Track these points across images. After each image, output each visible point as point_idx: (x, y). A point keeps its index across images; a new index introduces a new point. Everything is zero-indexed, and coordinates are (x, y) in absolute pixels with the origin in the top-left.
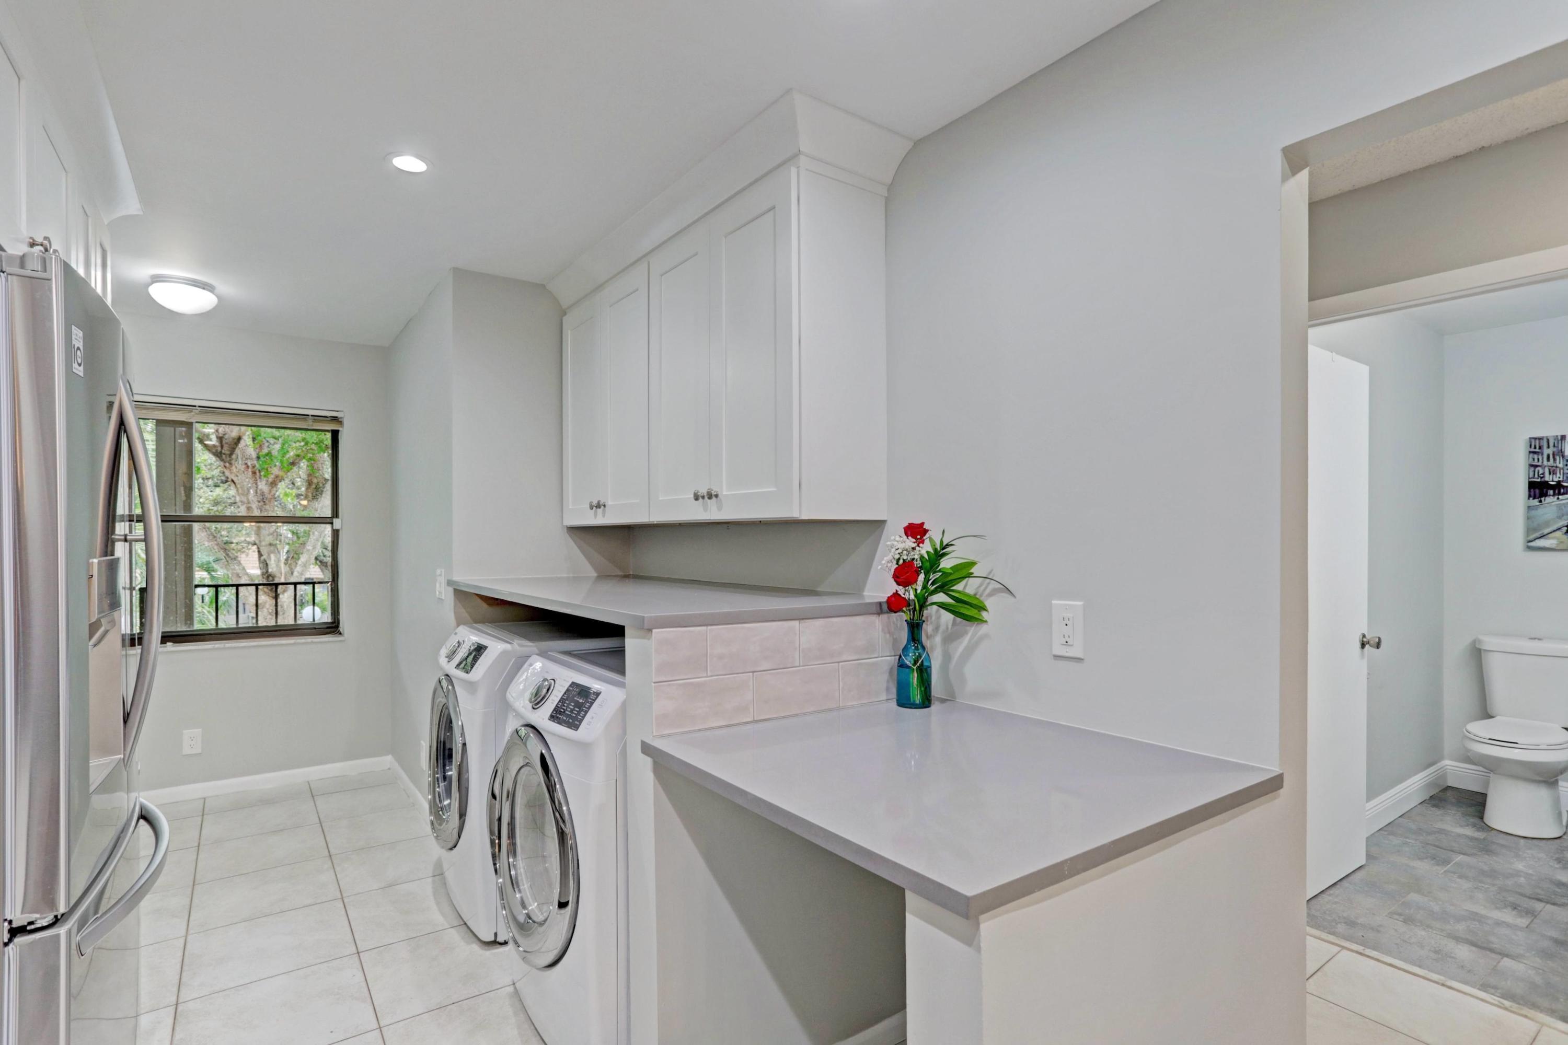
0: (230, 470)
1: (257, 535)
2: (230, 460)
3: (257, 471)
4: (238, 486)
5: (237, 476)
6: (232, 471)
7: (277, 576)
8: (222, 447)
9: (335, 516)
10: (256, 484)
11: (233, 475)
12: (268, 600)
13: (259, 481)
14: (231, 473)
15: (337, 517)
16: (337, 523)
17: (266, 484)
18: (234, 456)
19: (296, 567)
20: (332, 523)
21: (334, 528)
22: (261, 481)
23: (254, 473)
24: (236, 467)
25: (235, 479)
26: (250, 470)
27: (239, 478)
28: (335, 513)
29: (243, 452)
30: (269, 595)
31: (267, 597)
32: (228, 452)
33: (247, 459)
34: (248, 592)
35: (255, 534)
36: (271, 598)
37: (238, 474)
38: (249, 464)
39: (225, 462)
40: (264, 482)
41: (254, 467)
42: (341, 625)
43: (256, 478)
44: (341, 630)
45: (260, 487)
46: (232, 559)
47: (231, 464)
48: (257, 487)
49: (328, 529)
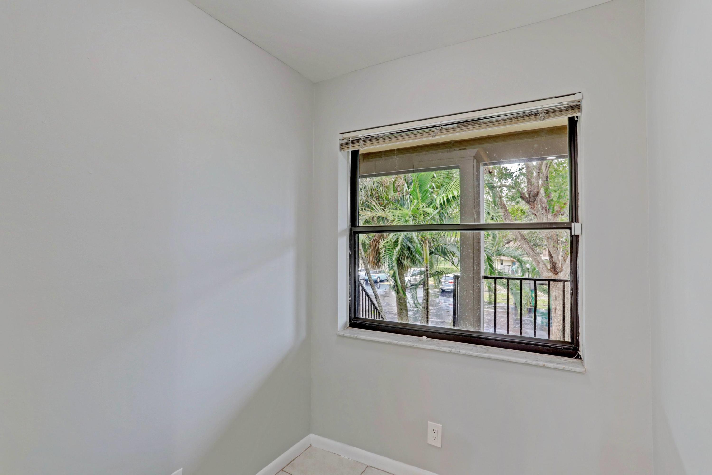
0: (534, 209)
1: (547, 241)
2: (534, 204)
3: (547, 209)
4: (538, 217)
5: (537, 212)
6: (535, 210)
7: (557, 263)
8: (530, 197)
9: (574, 220)
10: (547, 216)
11: (536, 211)
12: (553, 275)
13: (548, 214)
14: (534, 211)
15: (577, 221)
16: (576, 228)
17: (552, 215)
18: (535, 202)
19: (567, 259)
20: (570, 229)
21: (573, 234)
22: (549, 214)
23: (546, 210)
24: (537, 208)
25: (536, 214)
26: (544, 209)
27: (538, 213)
28: (575, 218)
29: (541, 200)
30: (553, 273)
31: (552, 274)
32: (532, 200)
33: (543, 203)
34: (543, 270)
35: (546, 241)
36: (554, 274)
37: (538, 211)
38: (544, 206)
39: (531, 206)
40: (551, 214)
41: (546, 207)
42: (581, 348)
43: (547, 213)
44: (581, 353)
45: (549, 217)
46: (536, 254)
47: (534, 206)
48: (547, 217)
49: (565, 234)
